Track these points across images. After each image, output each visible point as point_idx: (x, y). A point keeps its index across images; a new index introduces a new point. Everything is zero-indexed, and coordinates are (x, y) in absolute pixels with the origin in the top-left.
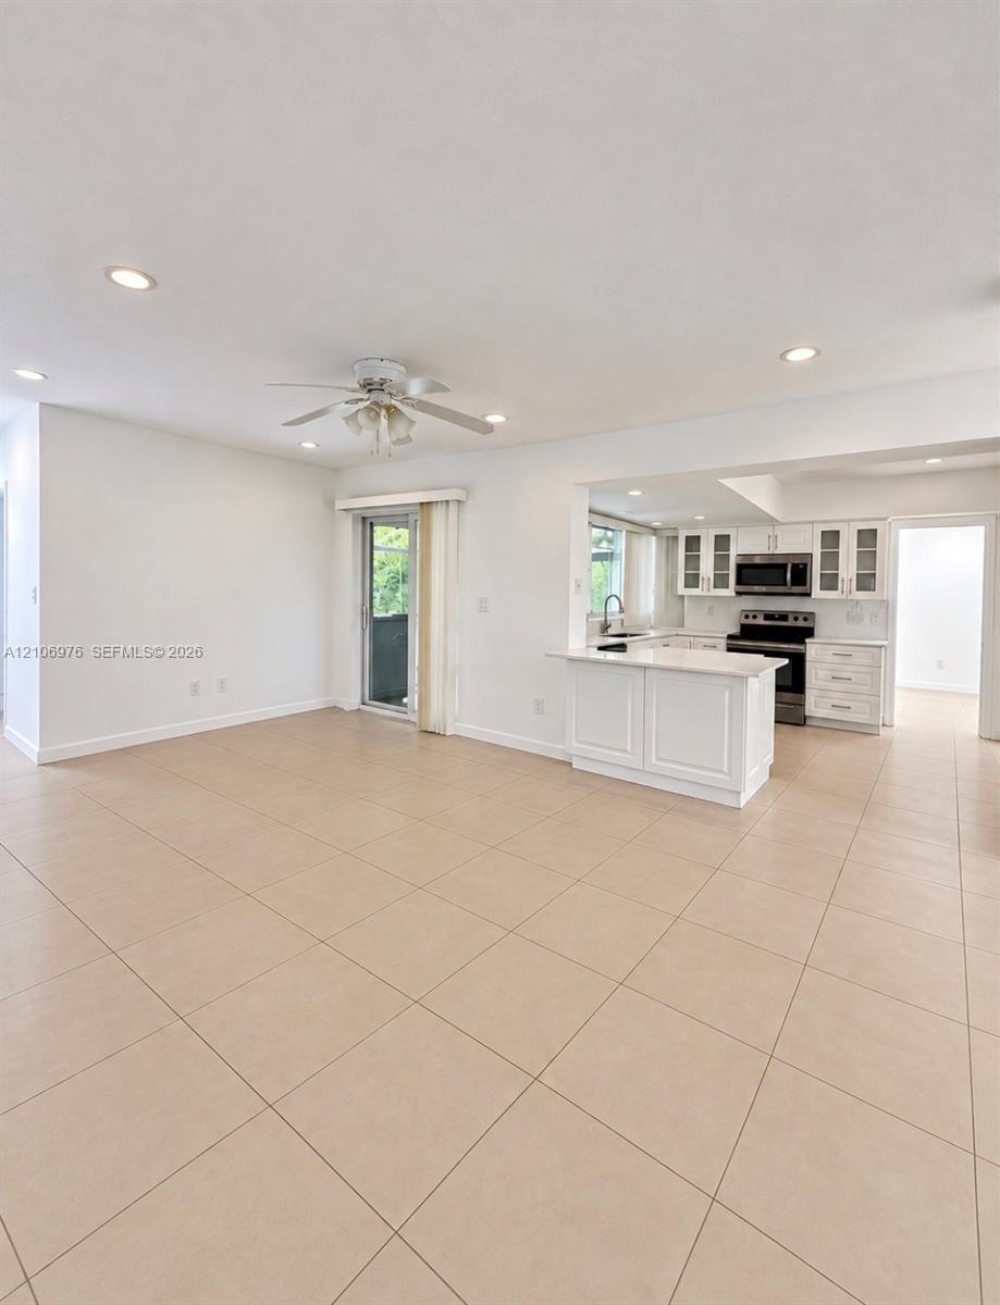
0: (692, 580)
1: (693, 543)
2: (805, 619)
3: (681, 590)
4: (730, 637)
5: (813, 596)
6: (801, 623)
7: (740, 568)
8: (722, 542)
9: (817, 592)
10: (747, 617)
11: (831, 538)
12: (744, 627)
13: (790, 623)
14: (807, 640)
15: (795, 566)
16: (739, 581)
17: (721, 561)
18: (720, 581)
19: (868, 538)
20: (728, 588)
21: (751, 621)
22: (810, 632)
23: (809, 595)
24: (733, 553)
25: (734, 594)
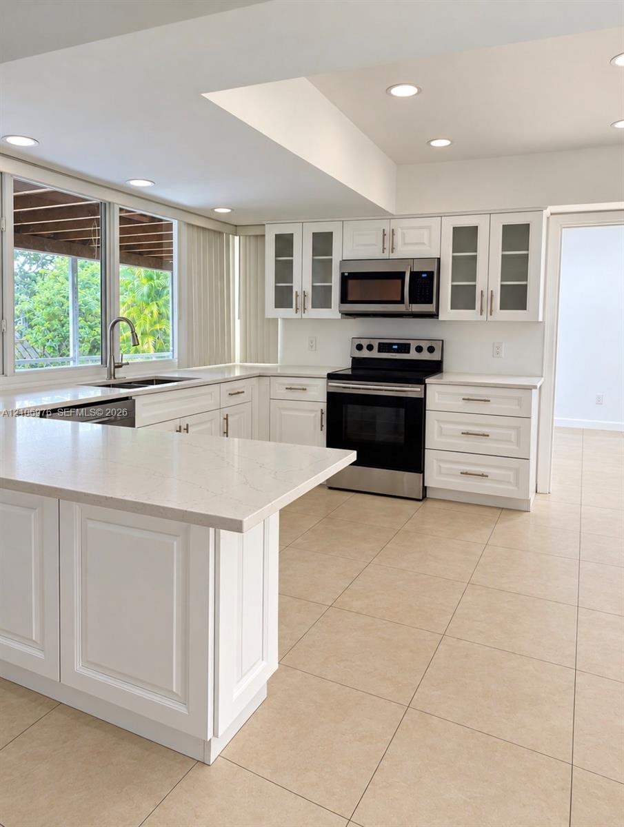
0: (284, 298)
1: (284, 244)
2: (431, 350)
3: (271, 311)
4: (331, 377)
5: (441, 317)
6: (425, 356)
7: (345, 279)
8: (323, 243)
9: (447, 312)
10: (359, 347)
11: (465, 238)
12: (356, 362)
13: (413, 355)
14: (427, 381)
15: (415, 275)
16: (344, 299)
17: (321, 268)
18: (321, 298)
19: (517, 236)
20: (330, 307)
21: (365, 354)
22: (435, 368)
23: (434, 315)
24: (336, 258)
25: (339, 316)
